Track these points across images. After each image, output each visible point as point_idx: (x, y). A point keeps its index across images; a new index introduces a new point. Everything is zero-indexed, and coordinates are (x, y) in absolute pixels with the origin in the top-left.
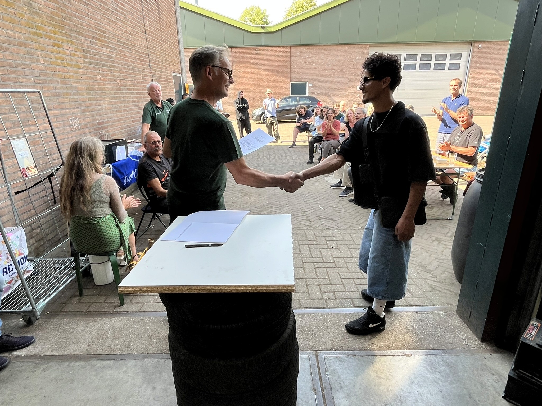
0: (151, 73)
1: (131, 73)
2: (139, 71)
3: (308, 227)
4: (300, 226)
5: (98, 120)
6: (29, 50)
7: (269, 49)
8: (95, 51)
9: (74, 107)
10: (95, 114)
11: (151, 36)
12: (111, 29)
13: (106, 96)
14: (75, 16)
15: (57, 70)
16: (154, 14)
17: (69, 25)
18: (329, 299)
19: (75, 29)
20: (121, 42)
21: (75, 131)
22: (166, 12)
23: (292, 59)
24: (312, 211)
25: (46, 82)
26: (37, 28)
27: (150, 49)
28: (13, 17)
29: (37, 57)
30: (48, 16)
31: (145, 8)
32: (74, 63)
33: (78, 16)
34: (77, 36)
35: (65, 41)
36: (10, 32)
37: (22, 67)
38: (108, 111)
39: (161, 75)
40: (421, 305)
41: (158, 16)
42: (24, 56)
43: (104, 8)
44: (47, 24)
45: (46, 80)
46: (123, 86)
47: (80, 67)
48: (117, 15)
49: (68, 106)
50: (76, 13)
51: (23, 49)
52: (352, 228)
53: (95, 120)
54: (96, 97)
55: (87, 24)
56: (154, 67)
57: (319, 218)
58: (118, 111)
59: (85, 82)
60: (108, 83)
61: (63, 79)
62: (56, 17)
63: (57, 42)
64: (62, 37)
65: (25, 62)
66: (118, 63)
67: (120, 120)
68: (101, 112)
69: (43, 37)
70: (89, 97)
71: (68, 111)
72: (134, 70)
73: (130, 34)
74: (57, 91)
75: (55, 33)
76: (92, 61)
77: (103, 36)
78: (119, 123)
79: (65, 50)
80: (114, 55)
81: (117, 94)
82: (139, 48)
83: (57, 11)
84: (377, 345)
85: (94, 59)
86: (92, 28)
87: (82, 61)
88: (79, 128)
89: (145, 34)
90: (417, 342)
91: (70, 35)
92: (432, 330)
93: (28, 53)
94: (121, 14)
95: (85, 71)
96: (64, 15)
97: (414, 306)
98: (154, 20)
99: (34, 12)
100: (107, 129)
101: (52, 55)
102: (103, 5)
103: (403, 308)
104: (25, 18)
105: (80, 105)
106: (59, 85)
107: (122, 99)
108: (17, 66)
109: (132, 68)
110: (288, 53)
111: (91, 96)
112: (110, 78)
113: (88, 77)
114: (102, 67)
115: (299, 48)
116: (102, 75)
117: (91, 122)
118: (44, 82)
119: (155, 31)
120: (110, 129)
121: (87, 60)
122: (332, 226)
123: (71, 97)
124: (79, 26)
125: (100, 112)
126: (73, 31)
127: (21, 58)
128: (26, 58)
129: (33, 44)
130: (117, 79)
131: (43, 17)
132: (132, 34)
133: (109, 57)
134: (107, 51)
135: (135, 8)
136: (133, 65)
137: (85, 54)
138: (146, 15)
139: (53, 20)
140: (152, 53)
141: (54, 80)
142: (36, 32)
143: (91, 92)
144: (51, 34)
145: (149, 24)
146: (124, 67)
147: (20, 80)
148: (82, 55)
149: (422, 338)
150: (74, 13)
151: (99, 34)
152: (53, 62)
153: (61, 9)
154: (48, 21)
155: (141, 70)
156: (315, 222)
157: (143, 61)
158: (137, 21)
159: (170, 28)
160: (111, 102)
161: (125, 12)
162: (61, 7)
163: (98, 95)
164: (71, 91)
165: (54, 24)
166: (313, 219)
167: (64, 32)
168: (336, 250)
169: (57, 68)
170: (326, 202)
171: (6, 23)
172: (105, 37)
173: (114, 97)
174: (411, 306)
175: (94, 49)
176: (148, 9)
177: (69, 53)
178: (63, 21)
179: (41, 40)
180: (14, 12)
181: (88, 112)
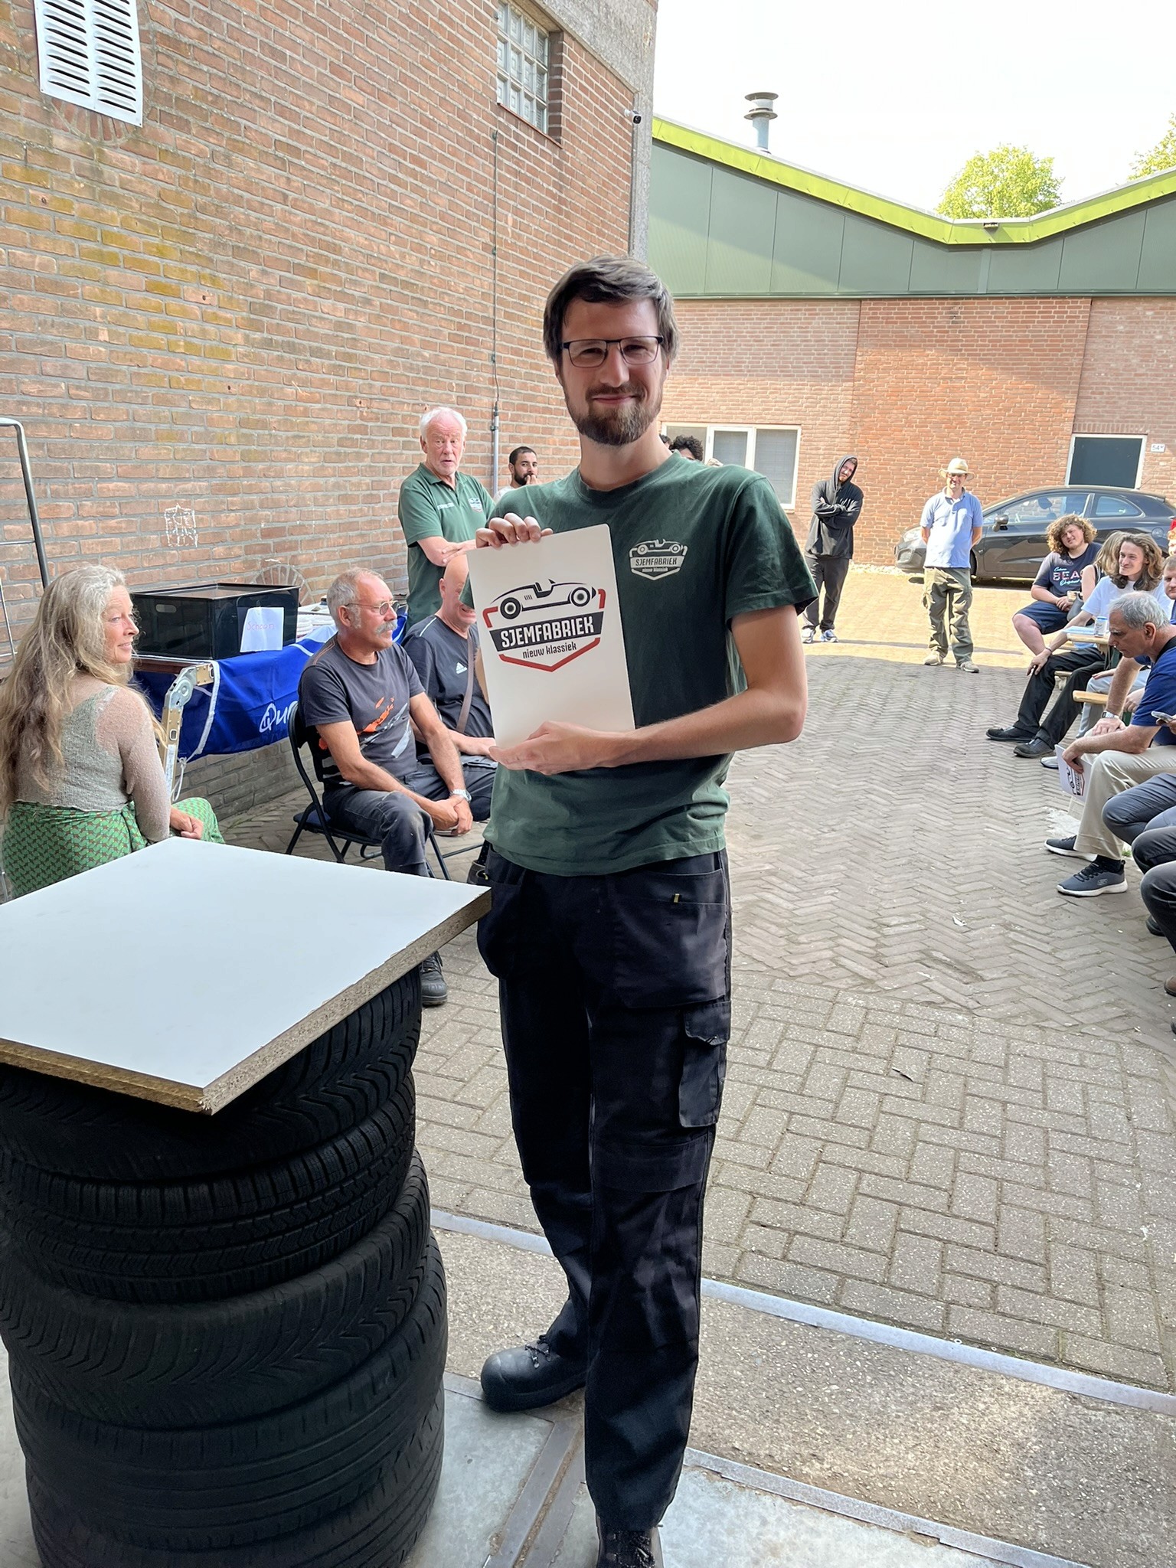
0: (493, 382)
1: (415, 381)
2: (449, 374)
3: (860, 981)
4: (829, 974)
5: (267, 521)
6: (71, 303)
7: (1006, 307)
8: (290, 308)
9: (187, 475)
10: (257, 503)
11: (518, 261)
12: (362, 240)
13: (308, 450)
14: (238, 201)
15: (150, 362)
16: (539, 187)
17: (212, 230)
18: (760, 1252)
19: (233, 240)
20: (395, 281)
21: (176, 548)
22: (590, 181)
23: (1094, 346)
24: (917, 926)
25: (107, 395)
26: (106, 238)
27: (502, 302)
28: (36, 211)
29: (88, 324)
30: (148, 205)
31: (509, 169)
32: (208, 343)
33: (248, 200)
34: (235, 261)
35: (189, 277)
36: (19, 252)
37: (38, 350)
38: (308, 496)
39: (533, 389)
40: (1111, 1376)
41: (554, 196)
42: (49, 319)
43: (347, 174)
44: (139, 227)
45: (105, 389)
46: (377, 419)
47: (230, 356)
48: (393, 195)
49: (165, 471)
50: (244, 193)
51: (50, 300)
52: (1031, 1019)
53: (253, 520)
54: (272, 451)
55: (277, 224)
56: (512, 362)
57: (926, 958)
58: (345, 499)
59: (239, 401)
60: (323, 409)
61: (163, 391)
62: (172, 207)
63: (164, 280)
64: (183, 265)
65: (50, 338)
66: (370, 347)
67: (350, 526)
68: (283, 497)
69: (121, 264)
70: (247, 447)
71: (164, 486)
72: (427, 370)
73: (432, 256)
74: (139, 424)
75: (161, 253)
76: (275, 338)
77: (327, 260)
78: (340, 537)
79: (187, 304)
80: (360, 323)
81: (349, 443)
82: (460, 299)
83: (180, 189)
84: (826, 1466)
85: (283, 334)
86: (294, 235)
87: (239, 337)
88: (192, 542)
89: (492, 256)
90: (994, 1504)
91: (211, 260)
92: (1092, 1477)
93: (64, 311)
94: (408, 193)
95: (243, 368)
96: (201, 200)
97: (1081, 1369)
98: (535, 209)
99: (103, 193)
100: (293, 553)
101: (141, 318)
102: (344, 165)
103: (1028, 1363)
104: (73, 212)
105: (210, 471)
106: (149, 407)
107: (367, 461)
108: (22, 346)
109: (421, 364)
110: (1080, 325)
111: (253, 447)
112: (333, 392)
113: (251, 386)
114: (308, 357)
115: (1126, 304)
116: (304, 383)
117: (238, 525)
118: (100, 396)
119: (535, 244)
120: (303, 555)
121: (257, 336)
122: (955, 996)
123: (182, 446)
124: (248, 231)
125: (276, 496)
126: (225, 245)
127: (40, 324)
128: (52, 326)
129: (83, 286)
130: (356, 397)
131: (132, 207)
132: (441, 257)
133: (339, 326)
134: (335, 309)
135: (466, 171)
136: (426, 354)
137: (252, 316)
138: (506, 194)
139: (162, 214)
140: (508, 315)
141: (131, 391)
142: (100, 251)
143: (255, 433)
144: (147, 257)
145: (515, 221)
146: (392, 361)
147: (23, 388)
148: (242, 318)
149: (1027, 1497)
150: (236, 191)
151: (317, 254)
152: (140, 339)
153: (196, 181)
154: (144, 218)
155: (456, 371)
156: (896, 970)
157: (469, 341)
158: (468, 214)
159: (600, 233)
160: (323, 468)
161: (424, 187)
162: (195, 175)
163: (277, 444)
164: (185, 428)
165: (163, 227)
166: (898, 959)
167: (191, 249)
168: (912, 1086)
169: (150, 355)
170: (993, 902)
171: (14, 227)
172: (336, 263)
173: (338, 454)
174: (1068, 1365)
175: (288, 301)
176: (517, 174)
177: (198, 313)
178: (196, 218)
179: (113, 273)
180: (41, 196)
181: (234, 494)
